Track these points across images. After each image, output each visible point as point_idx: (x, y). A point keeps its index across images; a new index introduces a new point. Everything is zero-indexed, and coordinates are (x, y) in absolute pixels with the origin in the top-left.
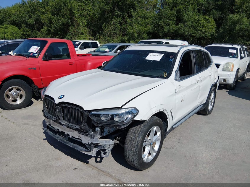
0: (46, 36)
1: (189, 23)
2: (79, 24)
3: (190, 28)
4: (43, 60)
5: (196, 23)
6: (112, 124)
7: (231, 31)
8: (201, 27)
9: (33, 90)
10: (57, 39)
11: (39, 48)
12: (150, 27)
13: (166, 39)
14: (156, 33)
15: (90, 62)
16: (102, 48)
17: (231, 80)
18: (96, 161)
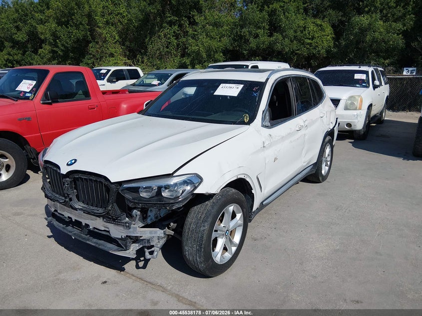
0: (49, 61)
1: (291, 33)
2: (105, 39)
3: (292, 41)
4: (43, 103)
5: (302, 33)
6: (159, 203)
7: (358, 43)
8: (309, 39)
9: (27, 155)
10: (68, 66)
11: (34, 83)
12: (226, 40)
13: (255, 60)
14: (238, 51)
15: (125, 104)
16: (146, 78)
17: (359, 124)
18: (138, 267)
